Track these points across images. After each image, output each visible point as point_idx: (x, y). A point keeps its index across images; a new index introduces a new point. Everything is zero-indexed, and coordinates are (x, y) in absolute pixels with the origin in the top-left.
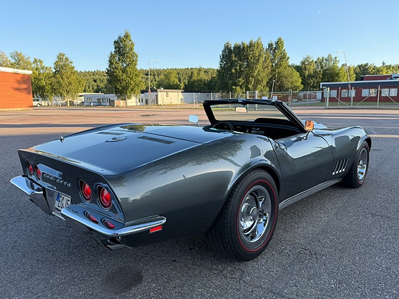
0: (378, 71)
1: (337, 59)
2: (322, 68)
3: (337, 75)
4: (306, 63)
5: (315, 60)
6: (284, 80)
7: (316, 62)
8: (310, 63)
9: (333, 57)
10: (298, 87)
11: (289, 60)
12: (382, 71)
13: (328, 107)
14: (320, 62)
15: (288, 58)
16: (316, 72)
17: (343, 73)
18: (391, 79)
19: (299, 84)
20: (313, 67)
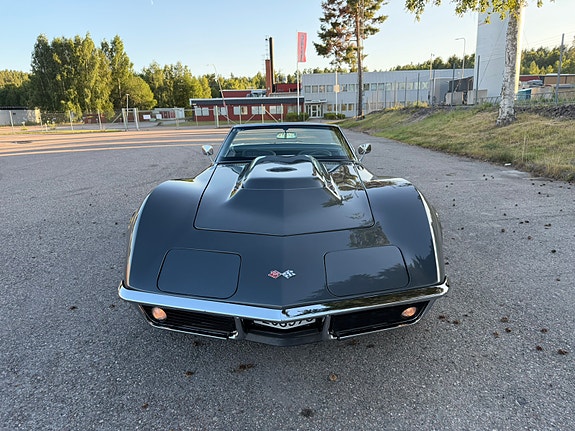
0: (230, 85)
1: (187, 68)
2: (172, 78)
3: (192, 88)
4: (153, 71)
5: (163, 68)
7: (164, 71)
8: (157, 72)
9: (183, 65)
10: (152, 102)
11: (133, 67)
13: (218, 126)
14: (169, 71)
15: (132, 65)
16: (165, 83)
17: (197, 86)
18: (251, 96)
19: (151, 99)
20: (161, 77)
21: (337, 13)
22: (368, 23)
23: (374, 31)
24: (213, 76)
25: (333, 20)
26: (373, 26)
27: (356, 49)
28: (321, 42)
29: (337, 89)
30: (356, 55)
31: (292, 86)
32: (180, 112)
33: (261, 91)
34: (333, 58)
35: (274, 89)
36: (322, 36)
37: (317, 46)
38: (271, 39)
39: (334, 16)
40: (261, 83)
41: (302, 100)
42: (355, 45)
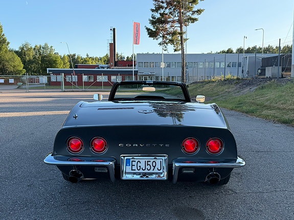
0: (86, 61)
1: (53, 48)
2: (40, 54)
3: (55, 62)
4: (25, 49)
5: (33, 47)
6: (7, 63)
7: (34, 49)
8: (29, 49)
9: (49, 46)
10: (21, 71)
11: (9, 45)
12: (88, 61)
13: (64, 90)
14: (38, 49)
15: (8, 43)
16: (35, 58)
17: (59, 61)
18: (99, 68)
19: (21, 69)
20: (32, 53)
21: (165, 5)
22: (189, 14)
23: (194, 20)
24: (74, 55)
25: (162, 11)
26: (193, 17)
27: (179, 34)
28: (151, 27)
29: (163, 65)
30: (180, 38)
31: (129, 62)
32: (44, 79)
33: (107, 65)
34: (161, 40)
35: (116, 64)
36: (153, 23)
37: (148, 30)
38: (114, 29)
39: (162, 7)
40: (108, 61)
41: (136, 72)
42: (179, 30)
